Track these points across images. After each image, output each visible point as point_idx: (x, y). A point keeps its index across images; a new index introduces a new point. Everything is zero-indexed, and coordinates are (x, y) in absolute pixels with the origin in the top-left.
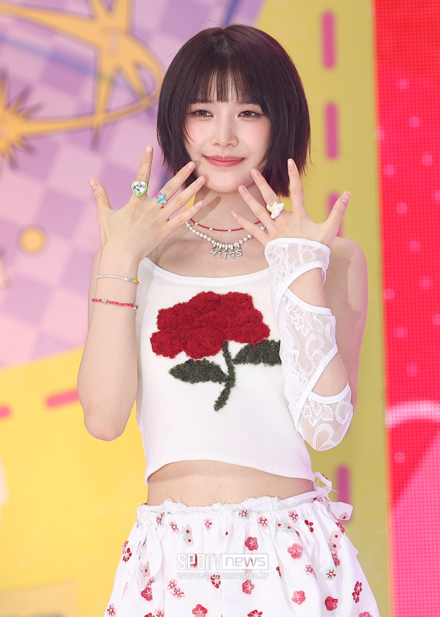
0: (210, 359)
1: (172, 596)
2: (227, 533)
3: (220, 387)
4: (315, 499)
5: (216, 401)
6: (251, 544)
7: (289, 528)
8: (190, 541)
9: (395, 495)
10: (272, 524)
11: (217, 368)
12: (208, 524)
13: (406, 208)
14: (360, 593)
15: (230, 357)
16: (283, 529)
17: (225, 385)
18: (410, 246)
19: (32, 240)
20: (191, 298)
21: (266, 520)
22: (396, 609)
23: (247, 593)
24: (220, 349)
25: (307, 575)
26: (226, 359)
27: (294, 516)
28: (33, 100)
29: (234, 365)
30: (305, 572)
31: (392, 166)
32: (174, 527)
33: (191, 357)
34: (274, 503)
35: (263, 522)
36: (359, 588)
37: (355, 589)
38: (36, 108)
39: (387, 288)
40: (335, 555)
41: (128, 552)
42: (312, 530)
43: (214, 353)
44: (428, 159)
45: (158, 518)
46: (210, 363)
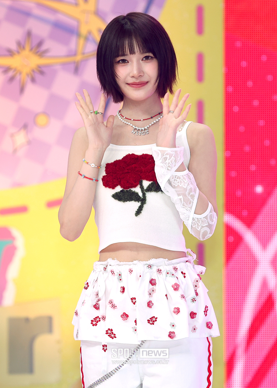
0: (133, 189)
1: (110, 308)
2: (140, 276)
3: (138, 204)
4: (187, 261)
5: (136, 211)
6: (152, 282)
7: (173, 275)
8: (121, 280)
9: (228, 258)
10: (164, 273)
11: (137, 194)
12: (131, 271)
13: (238, 108)
14: (207, 311)
15: (144, 188)
16: (170, 275)
17: (141, 203)
18: (240, 129)
19: (42, 120)
20: (123, 157)
21: (161, 270)
22: (227, 318)
23: (150, 307)
24: (138, 184)
25: (182, 299)
26: (141, 189)
27: (176, 269)
28: (44, 47)
29: (145, 193)
30: (180, 298)
31: (231, 86)
32: (113, 272)
33: (123, 188)
34: (166, 262)
35: (159, 271)
36: (207, 309)
37: (205, 309)
38: (46, 51)
39: (227, 150)
40: (196, 290)
41: (87, 285)
42: (185, 277)
43: (135, 186)
44: (250, 84)
45: (104, 268)
46: (133, 191)
